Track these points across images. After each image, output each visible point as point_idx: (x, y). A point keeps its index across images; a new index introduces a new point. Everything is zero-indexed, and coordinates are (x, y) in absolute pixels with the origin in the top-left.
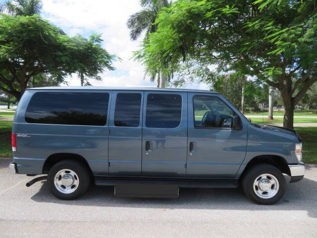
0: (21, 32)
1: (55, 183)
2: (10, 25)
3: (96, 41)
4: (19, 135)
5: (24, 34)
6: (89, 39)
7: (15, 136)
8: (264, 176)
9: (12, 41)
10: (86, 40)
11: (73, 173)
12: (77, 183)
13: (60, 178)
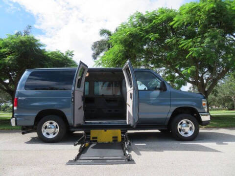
0: (21, 47)
1: (42, 130)
2: (13, 42)
3: (70, 55)
4: (20, 98)
5: (23, 48)
6: (65, 54)
7: (17, 99)
8: (184, 121)
9: (14, 52)
10: (63, 54)
11: (55, 124)
12: (58, 130)
13: (46, 127)
